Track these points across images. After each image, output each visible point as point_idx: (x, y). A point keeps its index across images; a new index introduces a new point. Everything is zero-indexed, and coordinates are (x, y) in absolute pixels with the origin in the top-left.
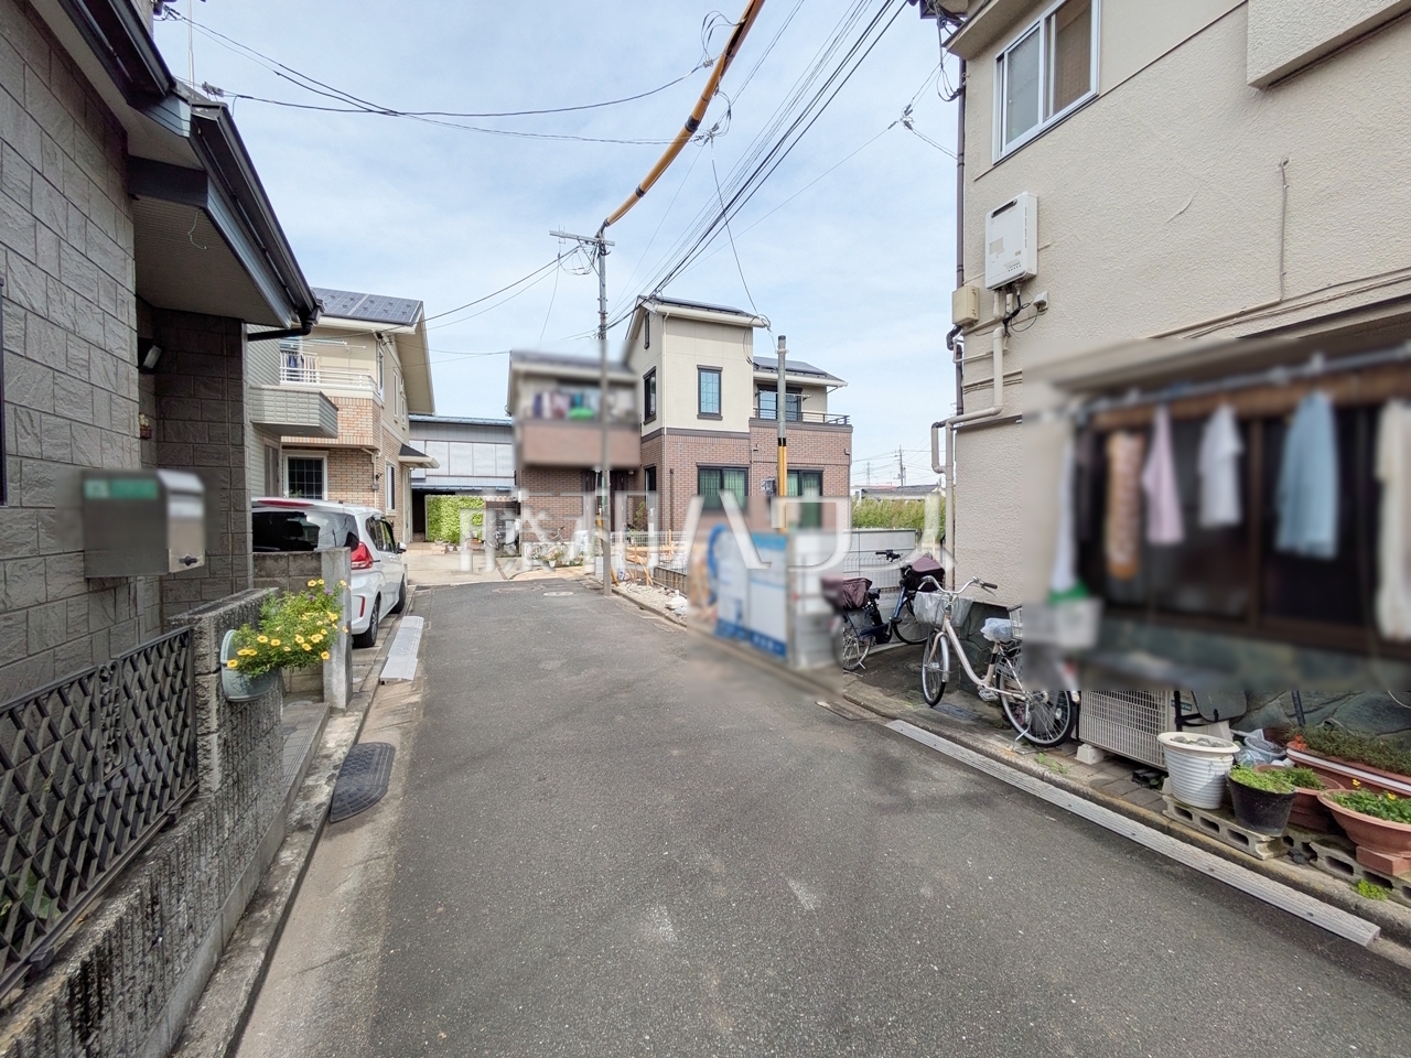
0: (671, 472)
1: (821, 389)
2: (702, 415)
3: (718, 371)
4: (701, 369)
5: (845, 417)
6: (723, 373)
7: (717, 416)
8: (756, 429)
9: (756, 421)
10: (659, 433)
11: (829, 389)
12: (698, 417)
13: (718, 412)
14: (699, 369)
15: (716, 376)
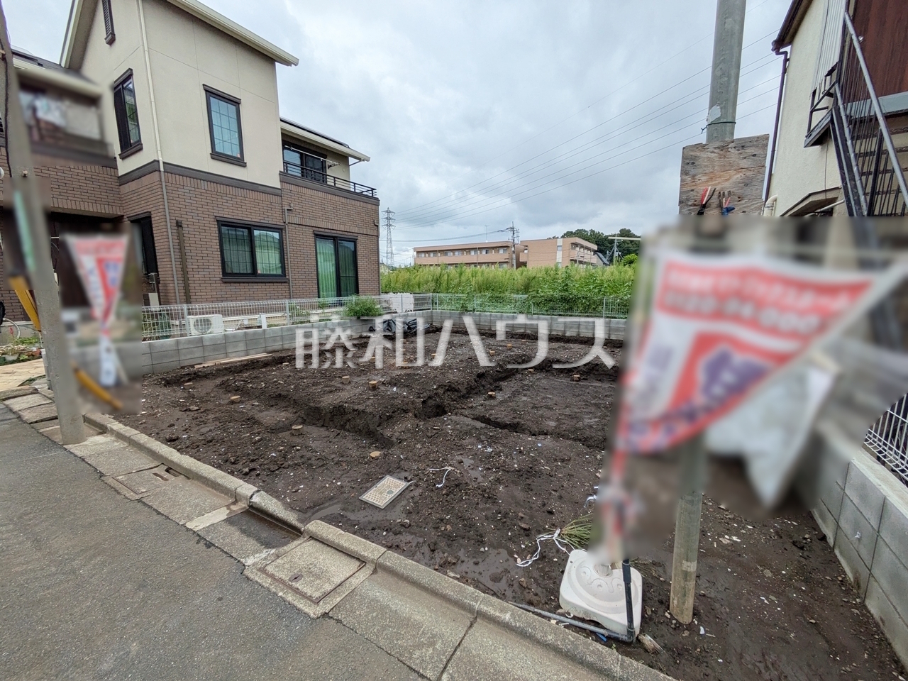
0: (178, 224)
1: (343, 158)
2: (216, 156)
3: (236, 102)
4: (210, 93)
5: (373, 189)
6: (241, 107)
7: (240, 162)
8: (287, 186)
9: (284, 175)
10: (152, 167)
11: (351, 160)
12: (212, 158)
13: (239, 156)
14: (206, 91)
15: (233, 108)
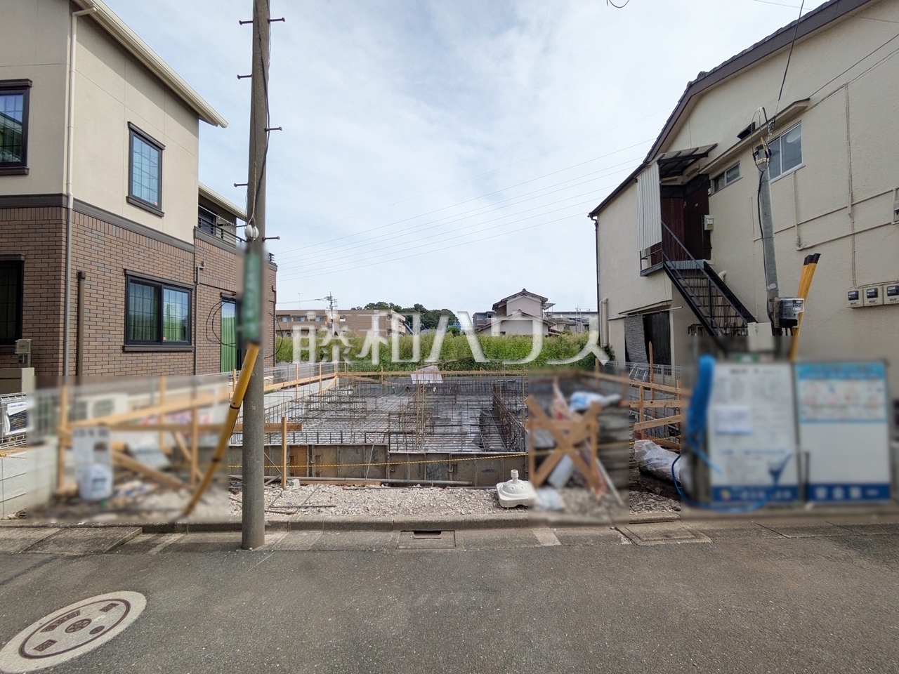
0: (80, 276)
1: (232, 218)
2: (132, 200)
3: (159, 148)
4: (134, 131)
6: (166, 154)
7: (157, 211)
8: (200, 243)
9: (198, 231)
12: (128, 202)
13: (156, 204)
14: (131, 129)
15: (155, 153)
